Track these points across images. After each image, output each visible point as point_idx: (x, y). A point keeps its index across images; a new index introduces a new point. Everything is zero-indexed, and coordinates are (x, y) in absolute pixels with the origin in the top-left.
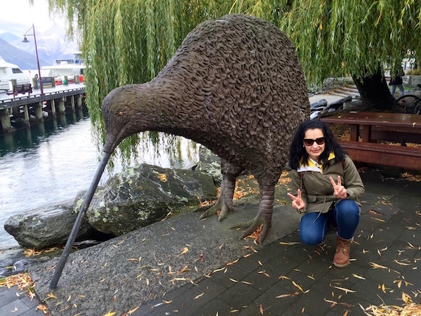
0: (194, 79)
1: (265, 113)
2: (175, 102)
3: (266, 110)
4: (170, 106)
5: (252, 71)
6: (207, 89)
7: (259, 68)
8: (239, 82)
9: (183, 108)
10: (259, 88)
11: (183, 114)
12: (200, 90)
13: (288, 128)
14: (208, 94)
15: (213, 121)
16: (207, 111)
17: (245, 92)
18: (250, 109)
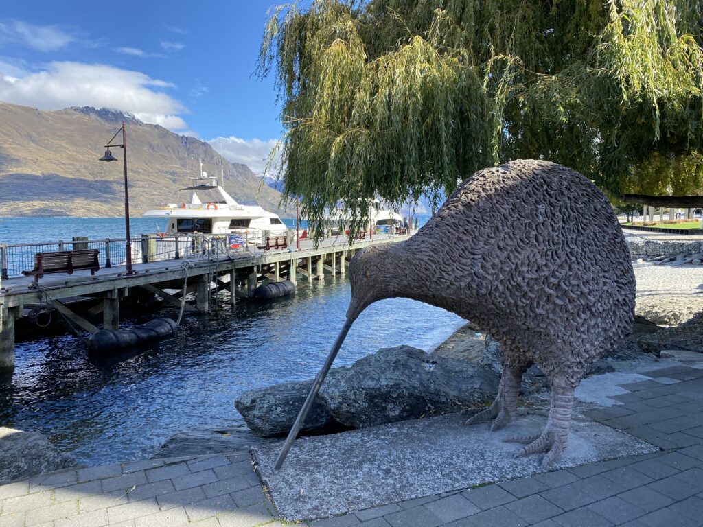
1: (558, 287)
2: (434, 266)
5: (540, 232)
6: (476, 252)
7: (550, 228)
8: (521, 244)
9: (443, 273)
10: (549, 253)
11: (442, 280)
12: (467, 252)
13: (593, 309)
14: (477, 257)
15: (482, 291)
16: (475, 278)
17: (528, 256)
18: (536, 280)
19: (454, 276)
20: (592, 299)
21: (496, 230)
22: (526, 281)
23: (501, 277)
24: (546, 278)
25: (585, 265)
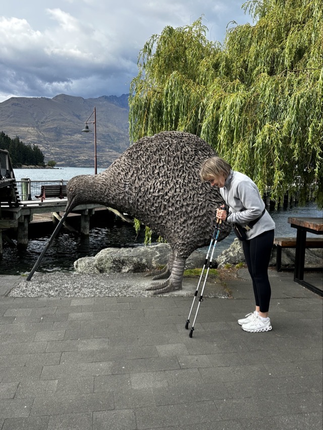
6: (127, 180)
7: (167, 169)
9: (110, 191)
11: (109, 194)
12: (122, 181)
14: (127, 183)
15: (131, 202)
16: (126, 194)
17: (154, 184)
18: (158, 197)
19: (115, 193)
20: (189, 209)
21: (138, 169)
22: (153, 197)
23: (140, 195)
24: (163, 196)
25: (185, 190)
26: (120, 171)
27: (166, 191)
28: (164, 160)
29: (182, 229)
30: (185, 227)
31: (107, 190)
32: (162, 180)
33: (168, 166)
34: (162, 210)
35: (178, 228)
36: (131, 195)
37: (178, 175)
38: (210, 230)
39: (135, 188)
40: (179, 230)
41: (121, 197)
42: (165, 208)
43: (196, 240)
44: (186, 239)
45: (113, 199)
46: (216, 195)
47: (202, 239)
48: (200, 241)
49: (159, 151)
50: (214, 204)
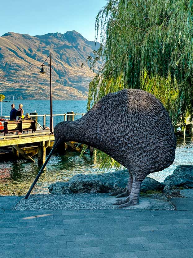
0: (92, 120)
3: (129, 138)
4: (80, 131)
8: (115, 122)
12: (95, 125)
13: (144, 149)
14: (98, 127)
15: (101, 140)
16: (98, 135)
17: (118, 128)
18: (121, 136)
19: (89, 134)
20: (144, 145)
21: (106, 117)
22: (117, 137)
23: (108, 135)
24: (125, 136)
25: (140, 131)
26: (93, 119)
27: (126, 132)
28: (125, 110)
29: (139, 160)
30: (140, 158)
31: (84, 132)
32: (124, 125)
33: (128, 115)
34: (124, 146)
35: (136, 159)
36: (101, 135)
37: (135, 121)
38: (159, 160)
39: (104, 130)
40: (136, 161)
41: (93, 137)
42: (126, 145)
43: (148, 168)
44: (142, 167)
45: (88, 138)
46: (163, 135)
47: (153, 167)
48: (152, 168)
49: (121, 104)
50: (162, 142)
